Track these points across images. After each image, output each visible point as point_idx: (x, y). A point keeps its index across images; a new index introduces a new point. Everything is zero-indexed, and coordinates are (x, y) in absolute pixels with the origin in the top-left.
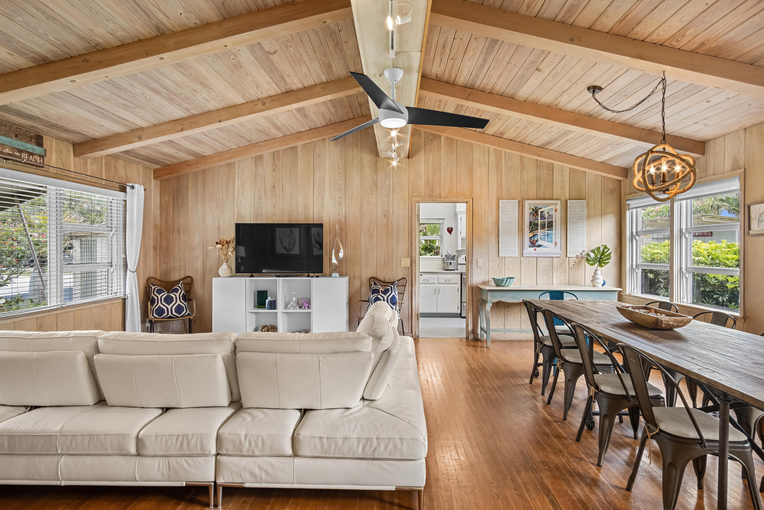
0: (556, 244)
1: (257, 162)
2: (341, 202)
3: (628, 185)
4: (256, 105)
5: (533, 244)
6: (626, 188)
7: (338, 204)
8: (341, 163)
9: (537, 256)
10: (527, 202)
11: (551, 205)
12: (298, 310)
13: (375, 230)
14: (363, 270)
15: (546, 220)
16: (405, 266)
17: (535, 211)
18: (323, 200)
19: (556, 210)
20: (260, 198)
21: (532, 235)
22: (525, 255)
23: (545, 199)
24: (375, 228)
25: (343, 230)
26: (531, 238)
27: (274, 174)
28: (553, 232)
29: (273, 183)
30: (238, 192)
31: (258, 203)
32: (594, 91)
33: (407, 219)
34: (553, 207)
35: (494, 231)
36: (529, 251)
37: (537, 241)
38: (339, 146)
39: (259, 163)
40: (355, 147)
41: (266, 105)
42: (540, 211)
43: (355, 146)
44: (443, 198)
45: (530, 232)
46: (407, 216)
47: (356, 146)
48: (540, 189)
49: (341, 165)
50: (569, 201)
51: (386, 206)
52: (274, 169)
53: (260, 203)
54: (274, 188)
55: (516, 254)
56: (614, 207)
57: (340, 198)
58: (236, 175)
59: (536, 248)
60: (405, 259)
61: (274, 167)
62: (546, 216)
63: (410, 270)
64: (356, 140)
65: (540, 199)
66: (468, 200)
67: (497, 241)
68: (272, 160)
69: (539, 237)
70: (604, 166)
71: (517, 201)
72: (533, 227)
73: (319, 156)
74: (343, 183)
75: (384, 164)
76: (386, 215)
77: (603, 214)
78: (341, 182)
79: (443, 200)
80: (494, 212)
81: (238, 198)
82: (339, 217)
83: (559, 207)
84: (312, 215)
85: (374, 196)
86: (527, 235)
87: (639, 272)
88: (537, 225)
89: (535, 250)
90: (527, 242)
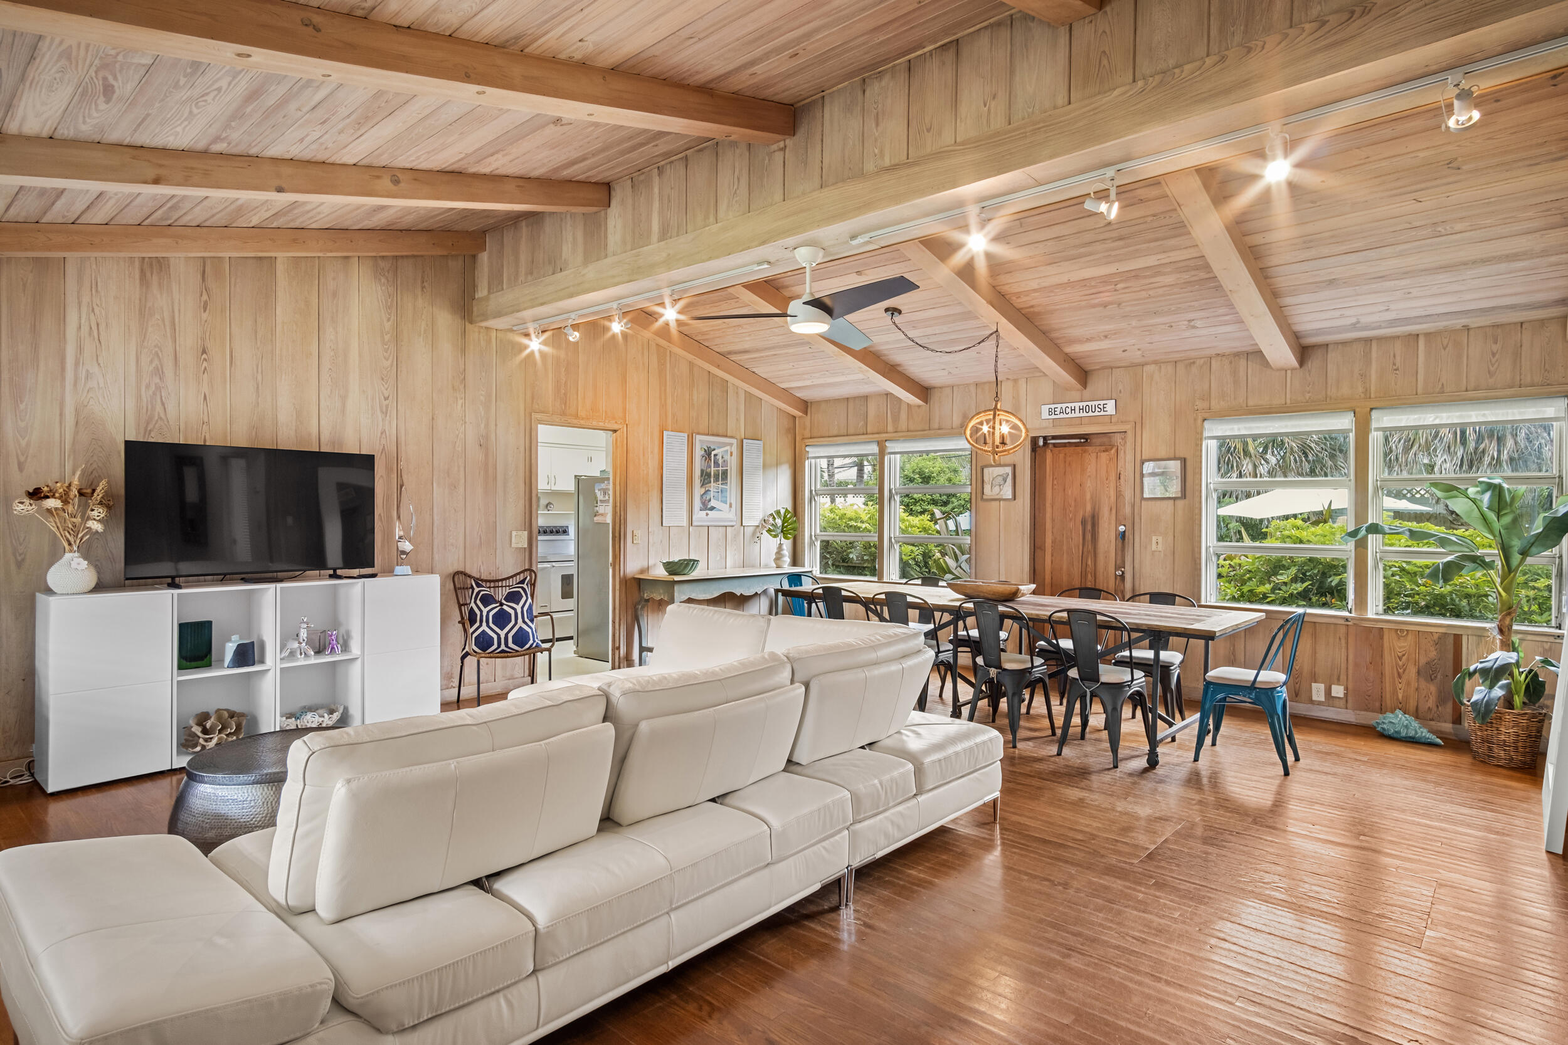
0: (731, 506)
1: (148, 274)
2: (387, 406)
3: (808, 424)
4: (378, 177)
5: (706, 506)
6: (805, 429)
7: (382, 411)
8: (389, 320)
9: (709, 524)
10: (699, 437)
11: (725, 444)
12: (314, 660)
13: (462, 473)
14: (436, 557)
15: (720, 468)
16: (520, 546)
17: (708, 453)
18: (344, 398)
19: (731, 454)
20: (159, 372)
21: (703, 491)
22: (694, 524)
23: (718, 435)
24: (462, 469)
25: (392, 469)
26: (702, 496)
27: (205, 316)
28: (728, 487)
29: (203, 339)
30: (80, 349)
31: (153, 388)
32: (893, 314)
33: (522, 455)
34: (728, 448)
35: (657, 483)
36: (699, 515)
37: (710, 500)
38: (383, 280)
39: (155, 277)
40: (419, 292)
41: (401, 185)
42: (713, 453)
43: (420, 289)
44: (583, 419)
45: (702, 486)
46: (522, 449)
47: (423, 291)
48: (712, 418)
49: (388, 325)
50: (745, 441)
51: (483, 426)
52: (206, 303)
53: (158, 388)
54: (204, 352)
55: (685, 523)
56: (787, 454)
57: (386, 399)
58: (71, 299)
59: (709, 512)
60: (520, 533)
61: (205, 297)
62: (720, 462)
63: (527, 554)
64: (423, 277)
65: (713, 435)
66: (620, 427)
67: (659, 501)
68: (199, 276)
69: (712, 494)
70: (786, 394)
71: (686, 435)
72: (706, 477)
73: (335, 294)
74: (392, 365)
75: (479, 340)
76: (484, 444)
77: (778, 464)
78: (389, 362)
79: (582, 422)
80: (656, 450)
81: (77, 364)
82: (383, 442)
83: (734, 449)
84: (315, 431)
85: (460, 402)
86: (698, 491)
87: (818, 544)
88: (709, 475)
89: (707, 514)
90: (697, 504)
